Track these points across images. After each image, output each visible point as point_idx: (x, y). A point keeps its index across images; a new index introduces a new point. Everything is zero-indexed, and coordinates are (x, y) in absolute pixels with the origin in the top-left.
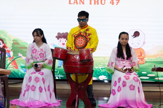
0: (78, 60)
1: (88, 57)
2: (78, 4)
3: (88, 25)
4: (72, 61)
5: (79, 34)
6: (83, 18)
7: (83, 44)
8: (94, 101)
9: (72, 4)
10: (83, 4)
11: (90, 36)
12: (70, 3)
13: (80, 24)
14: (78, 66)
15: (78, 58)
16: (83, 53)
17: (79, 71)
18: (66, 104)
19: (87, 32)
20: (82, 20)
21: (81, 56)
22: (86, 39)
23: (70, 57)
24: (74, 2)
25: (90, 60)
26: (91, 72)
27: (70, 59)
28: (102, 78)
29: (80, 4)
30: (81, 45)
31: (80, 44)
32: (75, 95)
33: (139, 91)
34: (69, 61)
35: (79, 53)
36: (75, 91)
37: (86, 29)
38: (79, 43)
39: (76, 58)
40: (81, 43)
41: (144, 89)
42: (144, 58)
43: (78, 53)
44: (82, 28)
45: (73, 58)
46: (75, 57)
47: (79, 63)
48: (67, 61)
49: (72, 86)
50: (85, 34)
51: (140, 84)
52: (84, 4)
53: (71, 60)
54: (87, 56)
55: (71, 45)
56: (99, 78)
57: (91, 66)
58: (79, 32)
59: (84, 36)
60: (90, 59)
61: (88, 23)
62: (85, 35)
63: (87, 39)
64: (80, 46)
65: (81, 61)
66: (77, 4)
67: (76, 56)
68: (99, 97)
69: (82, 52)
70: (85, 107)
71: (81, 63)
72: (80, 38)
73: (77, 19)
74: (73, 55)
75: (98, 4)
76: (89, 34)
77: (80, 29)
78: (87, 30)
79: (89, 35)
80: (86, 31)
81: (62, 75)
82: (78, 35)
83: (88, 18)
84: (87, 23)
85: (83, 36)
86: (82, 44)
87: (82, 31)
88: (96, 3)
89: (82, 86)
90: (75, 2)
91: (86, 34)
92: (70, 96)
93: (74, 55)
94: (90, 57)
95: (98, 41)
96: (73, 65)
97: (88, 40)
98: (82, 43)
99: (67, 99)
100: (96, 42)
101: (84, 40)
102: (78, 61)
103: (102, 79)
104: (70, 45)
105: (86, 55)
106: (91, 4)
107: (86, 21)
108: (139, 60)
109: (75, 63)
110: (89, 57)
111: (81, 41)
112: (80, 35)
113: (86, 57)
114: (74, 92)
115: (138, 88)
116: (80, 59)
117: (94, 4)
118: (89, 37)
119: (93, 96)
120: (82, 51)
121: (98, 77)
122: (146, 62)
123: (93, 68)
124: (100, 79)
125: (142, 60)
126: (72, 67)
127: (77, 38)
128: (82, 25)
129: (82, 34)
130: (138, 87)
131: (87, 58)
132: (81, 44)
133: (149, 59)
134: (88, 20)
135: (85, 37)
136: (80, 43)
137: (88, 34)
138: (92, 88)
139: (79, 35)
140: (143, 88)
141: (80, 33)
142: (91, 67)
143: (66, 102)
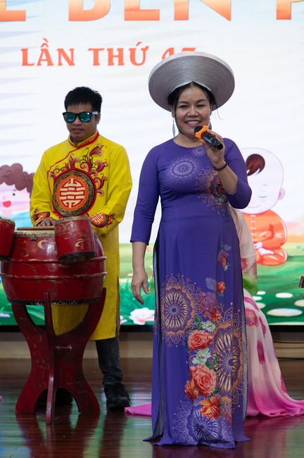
0: (52, 256)
1: (85, 244)
2: (52, 65)
3: (98, 135)
4: (31, 260)
5: (67, 166)
6: (80, 108)
7: (82, 200)
8: (123, 396)
9: (33, 65)
10: (71, 63)
11: (105, 172)
12: (25, 63)
13: (71, 130)
14: (52, 277)
15: (50, 248)
16: (67, 231)
17: (54, 294)
18: (17, 408)
19: (95, 159)
20: (79, 115)
21: (61, 241)
22: (91, 184)
23: (24, 245)
24: (40, 60)
25: (92, 254)
26: (96, 296)
27: (25, 254)
28: (141, 318)
29: (60, 64)
30: (73, 203)
31: (70, 202)
32: (43, 377)
33: (262, 358)
34: (21, 260)
35: (53, 232)
36: (44, 361)
37: (91, 147)
38: (67, 199)
39: (45, 251)
40: (73, 197)
41: (278, 351)
42: (282, 244)
43: (49, 232)
44: (79, 144)
45: (34, 250)
46: (40, 245)
47: (54, 265)
48: (12, 260)
49: (35, 346)
50: (86, 165)
51: (264, 333)
52: (73, 64)
53: (27, 255)
54: (81, 241)
55: (46, 204)
56: (131, 318)
57: (95, 275)
58: (67, 161)
59: (84, 172)
60: (91, 250)
61: (101, 128)
62: (86, 170)
63: (93, 182)
64: (70, 206)
65: (59, 259)
66: (50, 64)
67: (43, 244)
68: (132, 383)
69: (62, 229)
70: (79, 415)
71: (60, 265)
72: (72, 180)
73: (64, 114)
74: (33, 240)
75: (121, 63)
76: (99, 167)
77: (73, 148)
78: (94, 152)
79: (101, 167)
80: (91, 155)
81: (4, 310)
82: (66, 169)
83: (99, 110)
84: (98, 128)
85: (81, 174)
86: (77, 202)
87: (79, 154)
88: (116, 60)
89: (67, 345)
90: (44, 57)
91: (90, 164)
92: (26, 381)
93: (36, 239)
94: (92, 243)
95: (129, 188)
96: (33, 274)
97: (97, 185)
98: (77, 197)
99: (19, 392)
100: (121, 192)
101: (82, 186)
102: (51, 260)
103: (141, 321)
104: (46, 206)
105: (78, 237)
106: (96, 63)
107: (93, 118)
108: (263, 252)
109: (42, 267)
110: (89, 244)
111: (75, 191)
112: (71, 170)
113: (77, 245)
114: (41, 367)
115: (260, 346)
116: (56, 252)
117: (107, 62)
118: (100, 175)
119: (119, 379)
120: (65, 223)
121: (126, 316)
122: (290, 258)
123: (102, 283)
124: (136, 322)
125: (277, 251)
126: (32, 279)
127: (63, 182)
128: (80, 135)
129: (77, 165)
130: (258, 342)
131: (82, 248)
132: (75, 199)
133: (299, 248)
134: (98, 118)
135: (88, 175)
136: (69, 197)
137: (97, 166)
138: (117, 350)
139: (69, 170)
140: (275, 348)
141: (73, 162)
142: (97, 277)
143: (16, 402)
